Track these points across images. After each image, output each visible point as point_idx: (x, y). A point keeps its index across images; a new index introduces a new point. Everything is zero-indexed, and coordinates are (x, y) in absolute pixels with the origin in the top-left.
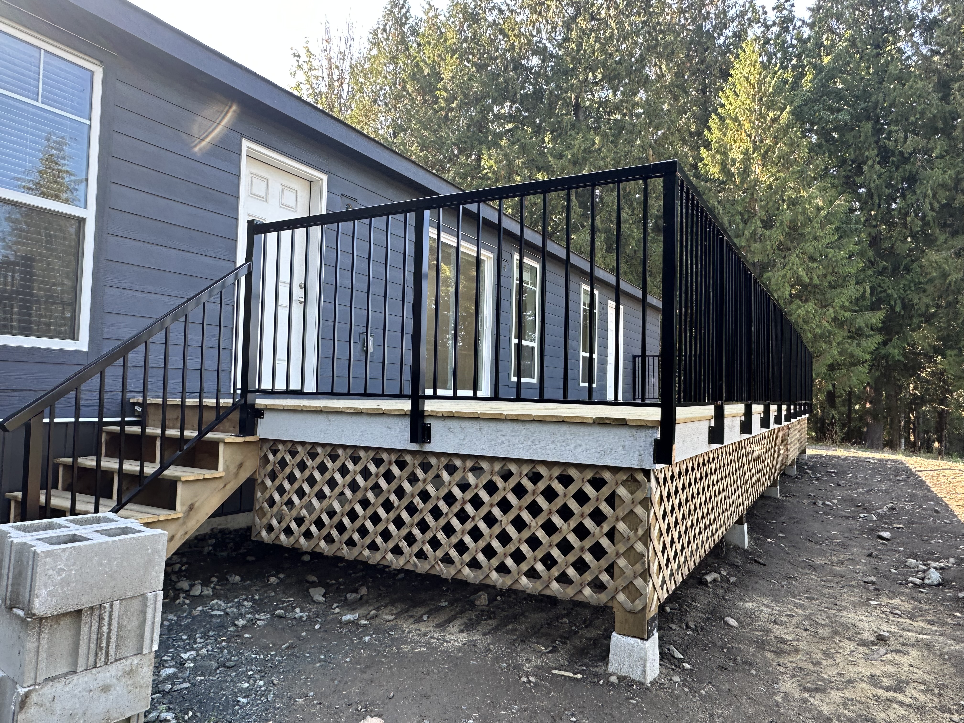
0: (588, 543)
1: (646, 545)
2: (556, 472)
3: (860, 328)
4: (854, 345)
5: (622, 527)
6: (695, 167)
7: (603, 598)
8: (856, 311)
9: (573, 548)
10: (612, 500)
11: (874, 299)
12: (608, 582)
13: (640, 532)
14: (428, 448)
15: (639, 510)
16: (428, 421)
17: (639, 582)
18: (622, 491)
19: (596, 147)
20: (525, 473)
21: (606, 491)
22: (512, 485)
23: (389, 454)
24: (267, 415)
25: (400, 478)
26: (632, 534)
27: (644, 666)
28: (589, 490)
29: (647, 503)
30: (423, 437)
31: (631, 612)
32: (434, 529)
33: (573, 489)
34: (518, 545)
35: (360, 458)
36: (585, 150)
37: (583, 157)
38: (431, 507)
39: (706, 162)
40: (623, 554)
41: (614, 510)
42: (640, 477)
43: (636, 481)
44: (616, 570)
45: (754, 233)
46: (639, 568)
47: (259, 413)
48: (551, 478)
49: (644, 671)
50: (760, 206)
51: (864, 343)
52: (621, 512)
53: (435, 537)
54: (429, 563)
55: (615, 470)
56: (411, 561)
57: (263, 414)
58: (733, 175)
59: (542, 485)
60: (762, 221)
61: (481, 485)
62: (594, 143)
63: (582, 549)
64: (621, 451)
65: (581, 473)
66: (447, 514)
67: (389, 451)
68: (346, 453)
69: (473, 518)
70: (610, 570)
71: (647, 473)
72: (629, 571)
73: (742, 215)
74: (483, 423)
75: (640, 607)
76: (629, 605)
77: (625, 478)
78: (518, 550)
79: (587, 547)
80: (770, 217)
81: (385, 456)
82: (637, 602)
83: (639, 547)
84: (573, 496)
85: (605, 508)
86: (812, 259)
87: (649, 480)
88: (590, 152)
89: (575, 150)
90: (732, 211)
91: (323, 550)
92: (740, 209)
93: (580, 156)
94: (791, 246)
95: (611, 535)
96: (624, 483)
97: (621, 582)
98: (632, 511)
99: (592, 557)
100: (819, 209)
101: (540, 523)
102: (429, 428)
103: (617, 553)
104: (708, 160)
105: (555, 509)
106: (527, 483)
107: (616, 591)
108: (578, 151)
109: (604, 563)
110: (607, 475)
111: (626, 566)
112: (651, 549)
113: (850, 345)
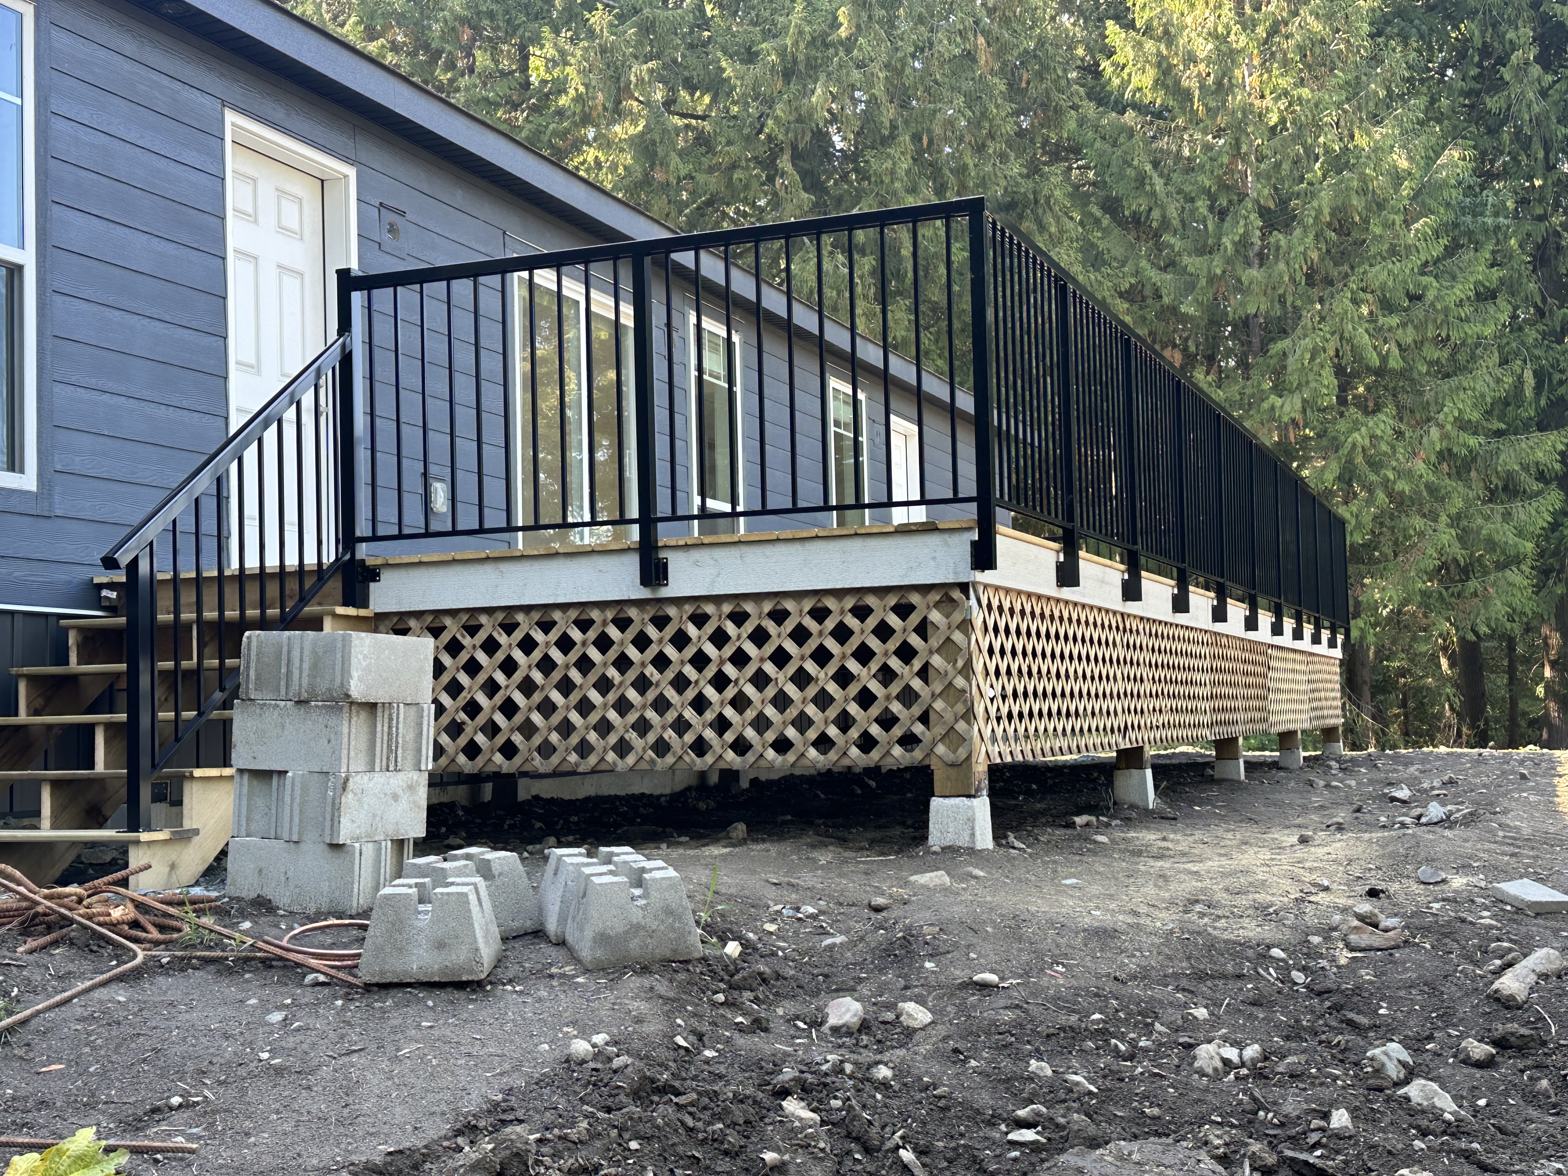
0: (895, 688)
1: (968, 679)
2: (849, 602)
3: (1510, 474)
4: (1499, 518)
5: (937, 661)
6: (1094, 71)
7: (918, 754)
8: (1499, 433)
9: (875, 698)
10: (922, 629)
11: (1543, 402)
12: (923, 733)
13: (960, 663)
14: (665, 592)
15: (958, 637)
16: (662, 555)
17: (961, 726)
18: (935, 616)
19: (843, 32)
20: (807, 609)
21: (914, 619)
22: (789, 629)
23: (603, 611)
24: (386, 576)
25: (622, 643)
26: (949, 667)
27: (973, 828)
28: (893, 620)
29: (966, 625)
30: (658, 578)
31: (953, 765)
32: (679, 706)
33: (872, 622)
34: (801, 706)
35: (554, 623)
36: (812, 43)
37: (808, 59)
38: (672, 675)
39: (1119, 58)
40: (940, 694)
41: (926, 640)
42: (957, 595)
43: (952, 600)
44: (932, 717)
45: (1243, 244)
46: (960, 708)
47: (373, 574)
48: (842, 612)
49: (973, 835)
50: (1258, 176)
51: (1521, 511)
52: (935, 642)
53: (680, 716)
54: (674, 754)
55: (924, 589)
56: (646, 757)
57: (378, 575)
58: (1187, 95)
59: (830, 624)
60: (1263, 212)
61: (745, 635)
62: (835, 25)
63: (888, 698)
64: (932, 563)
65: (881, 599)
66: (697, 682)
67: (602, 605)
68: (530, 619)
69: (736, 681)
70: (924, 719)
71: (964, 587)
72: (949, 716)
73: (1213, 198)
74: (744, 549)
75: (964, 756)
76: (950, 757)
77: (938, 598)
78: (802, 713)
79: (894, 694)
80: (1283, 203)
81: (595, 614)
82: (960, 750)
83: (960, 682)
84: (873, 632)
85: (915, 640)
86: (1387, 306)
87: (968, 598)
88: (827, 46)
89: (789, 42)
90: (1187, 188)
91: (500, 767)
92: (1207, 183)
93: (801, 57)
94: (1335, 273)
95: (924, 673)
96: (937, 605)
97: (938, 730)
98: (948, 639)
99: (900, 706)
100: (1397, 178)
101: (830, 674)
102: (666, 565)
103: (933, 695)
104: (1125, 53)
105: (849, 652)
106: (810, 623)
107: (934, 744)
108: (796, 43)
109: (917, 710)
110: (915, 598)
111: (944, 710)
112: (974, 683)
113: (1487, 518)
